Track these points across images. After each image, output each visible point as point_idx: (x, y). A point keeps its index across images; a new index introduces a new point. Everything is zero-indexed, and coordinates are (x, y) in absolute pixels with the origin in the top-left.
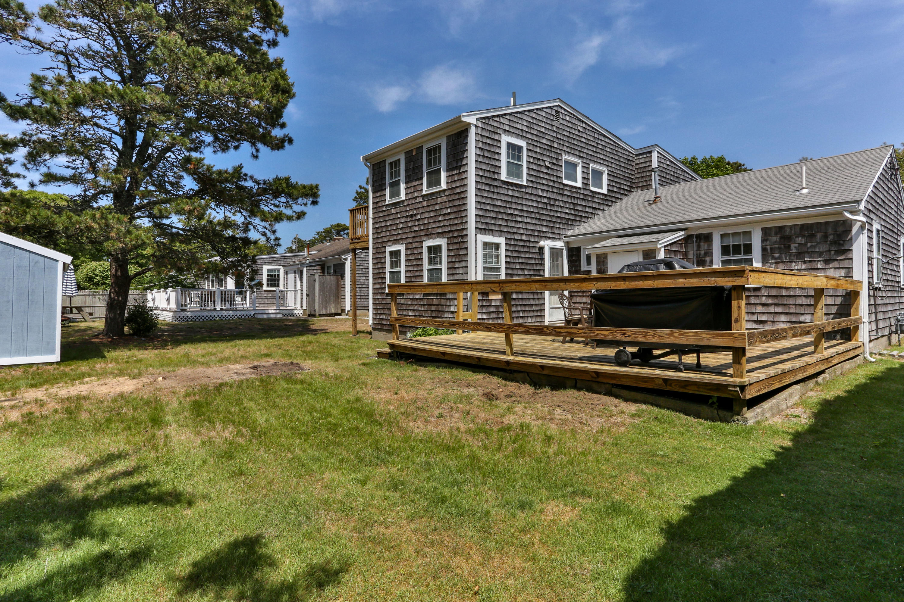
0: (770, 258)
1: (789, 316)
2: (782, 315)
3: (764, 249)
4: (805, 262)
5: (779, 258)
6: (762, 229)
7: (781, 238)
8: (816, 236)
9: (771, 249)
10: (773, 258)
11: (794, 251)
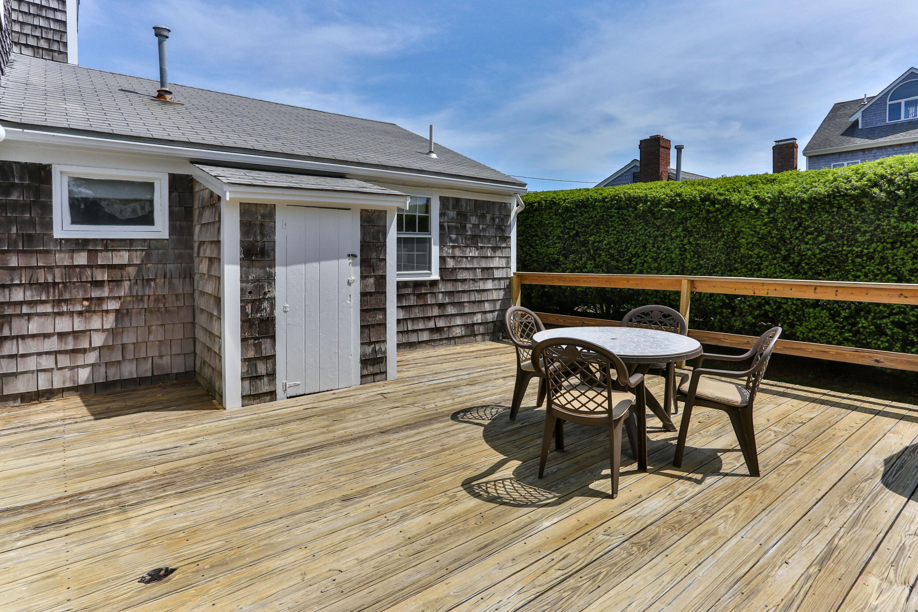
0: (448, 240)
1: (465, 318)
2: (458, 317)
3: (442, 227)
4: (477, 248)
5: (456, 241)
6: (440, 197)
7: (458, 214)
8: (486, 217)
9: (448, 226)
10: (451, 240)
11: (469, 233)
